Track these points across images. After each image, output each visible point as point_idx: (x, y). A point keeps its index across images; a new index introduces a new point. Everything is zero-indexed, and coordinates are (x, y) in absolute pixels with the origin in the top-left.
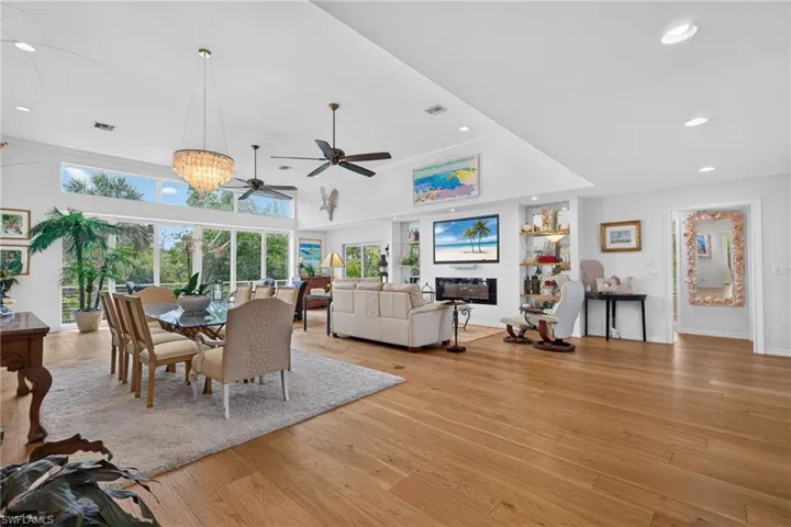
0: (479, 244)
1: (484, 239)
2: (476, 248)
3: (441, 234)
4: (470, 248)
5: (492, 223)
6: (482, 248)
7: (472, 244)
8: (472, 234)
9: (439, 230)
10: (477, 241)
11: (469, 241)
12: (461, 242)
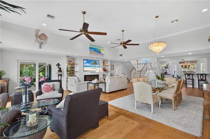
0: (95, 67)
1: (96, 66)
2: (95, 68)
3: (86, 63)
4: (93, 68)
5: (98, 62)
6: (96, 68)
7: (94, 67)
8: (94, 64)
9: (85, 62)
10: (95, 66)
11: (93, 66)
12: (91, 66)
